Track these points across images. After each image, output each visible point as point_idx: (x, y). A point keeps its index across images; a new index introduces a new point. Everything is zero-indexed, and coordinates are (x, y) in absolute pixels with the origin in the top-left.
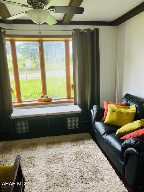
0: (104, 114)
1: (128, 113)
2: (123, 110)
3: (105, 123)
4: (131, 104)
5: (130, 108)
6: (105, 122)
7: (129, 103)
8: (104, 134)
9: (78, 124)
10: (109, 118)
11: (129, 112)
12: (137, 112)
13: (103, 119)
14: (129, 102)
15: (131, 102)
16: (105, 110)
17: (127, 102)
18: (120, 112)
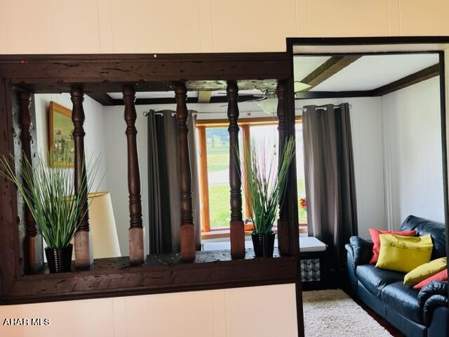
0: (374, 251)
1: (419, 249)
2: (409, 244)
3: (378, 267)
4: (420, 233)
5: (420, 240)
6: (377, 265)
7: (417, 231)
8: (380, 284)
9: (318, 273)
10: (385, 257)
11: (419, 247)
12: (434, 247)
13: (373, 260)
14: (416, 229)
15: (422, 229)
16: (373, 244)
17: (413, 229)
18: (405, 247)
